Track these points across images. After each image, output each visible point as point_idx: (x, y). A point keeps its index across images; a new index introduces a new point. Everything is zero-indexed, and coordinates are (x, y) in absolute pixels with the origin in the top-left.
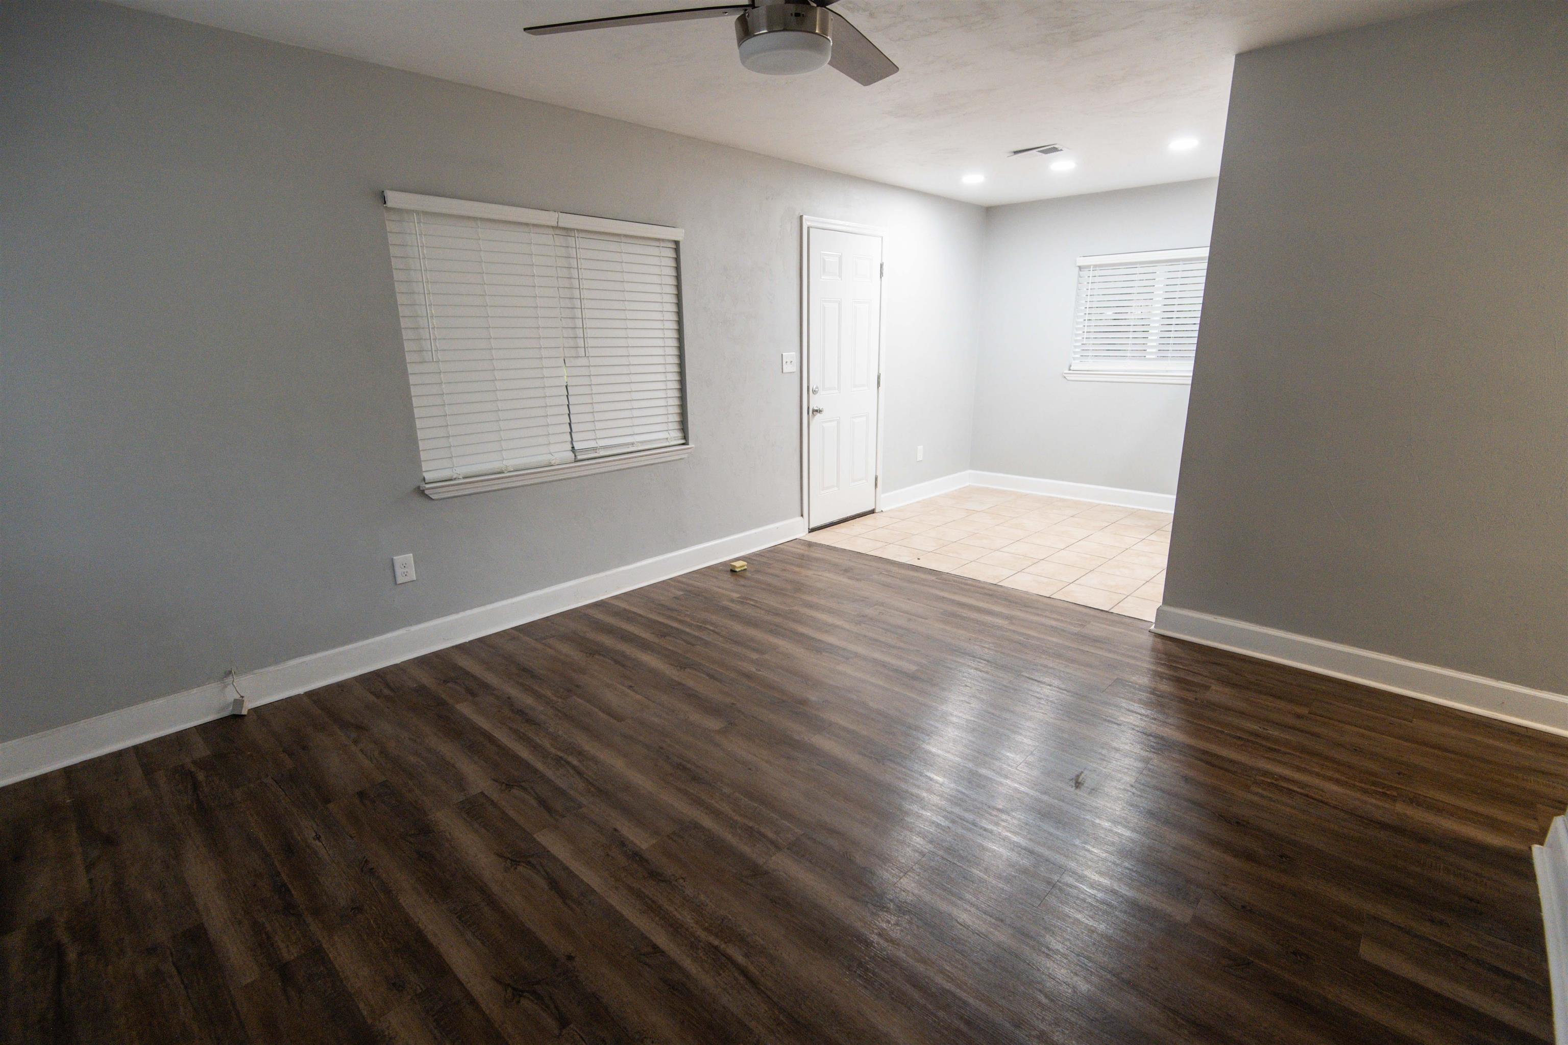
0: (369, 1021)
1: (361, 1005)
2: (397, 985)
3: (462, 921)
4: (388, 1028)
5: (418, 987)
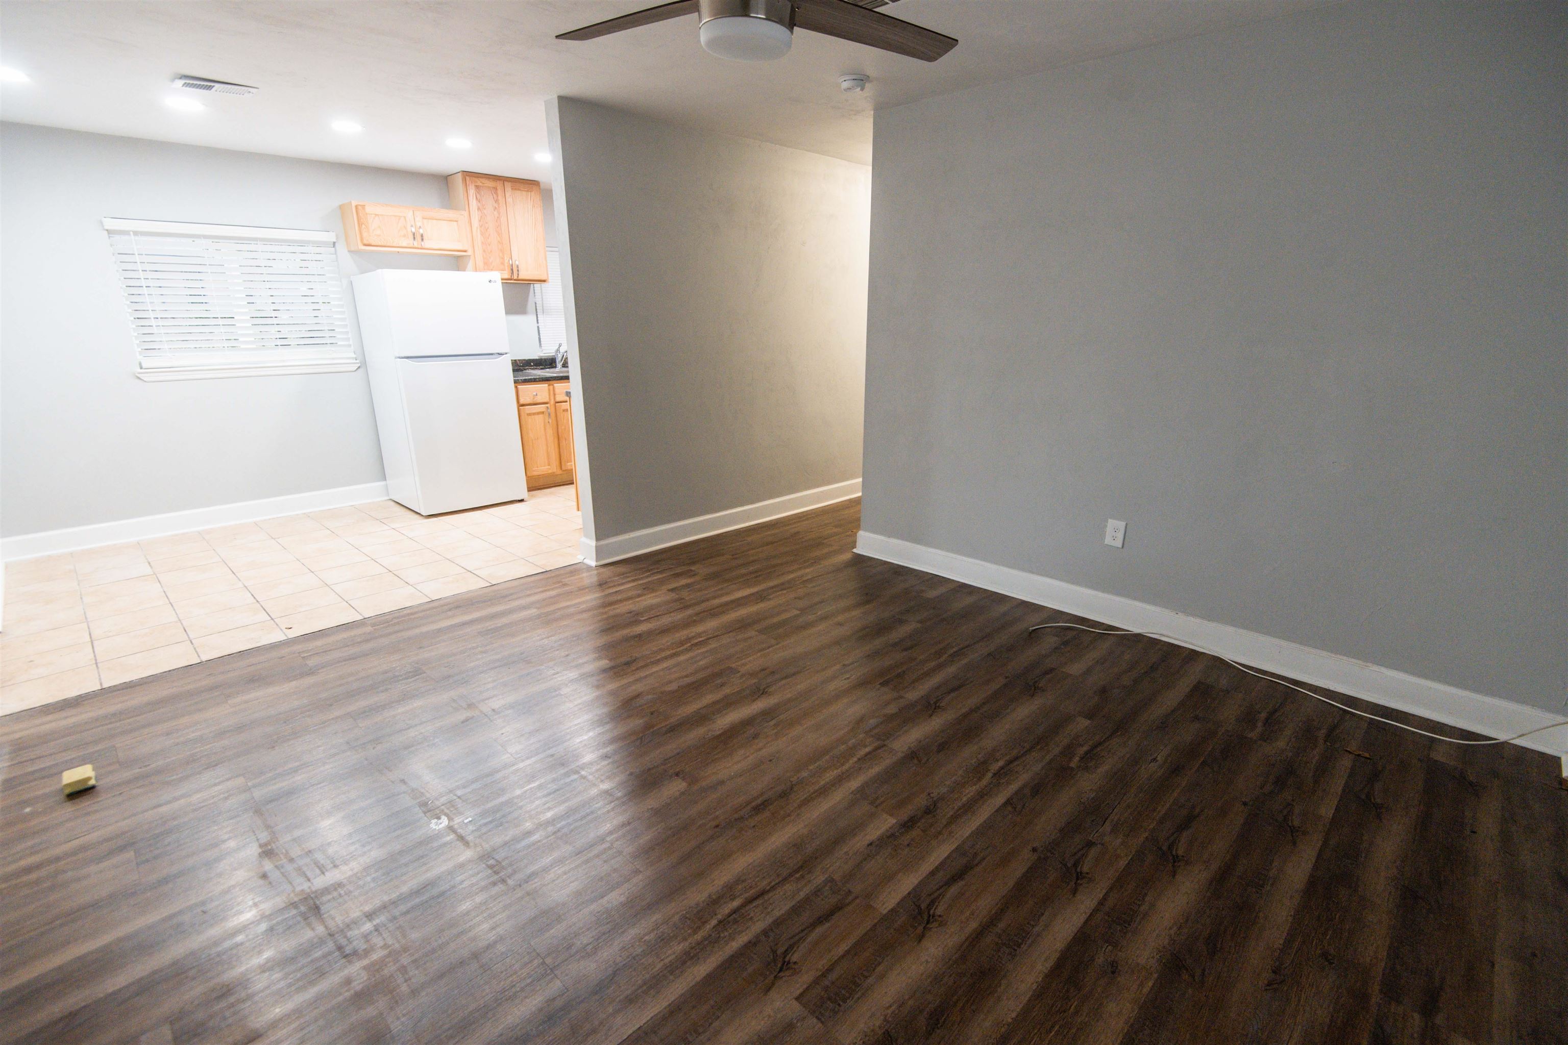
0: (1156, 976)
1: (1146, 990)
2: (1113, 969)
3: (1023, 940)
4: (1153, 957)
5: (1107, 950)
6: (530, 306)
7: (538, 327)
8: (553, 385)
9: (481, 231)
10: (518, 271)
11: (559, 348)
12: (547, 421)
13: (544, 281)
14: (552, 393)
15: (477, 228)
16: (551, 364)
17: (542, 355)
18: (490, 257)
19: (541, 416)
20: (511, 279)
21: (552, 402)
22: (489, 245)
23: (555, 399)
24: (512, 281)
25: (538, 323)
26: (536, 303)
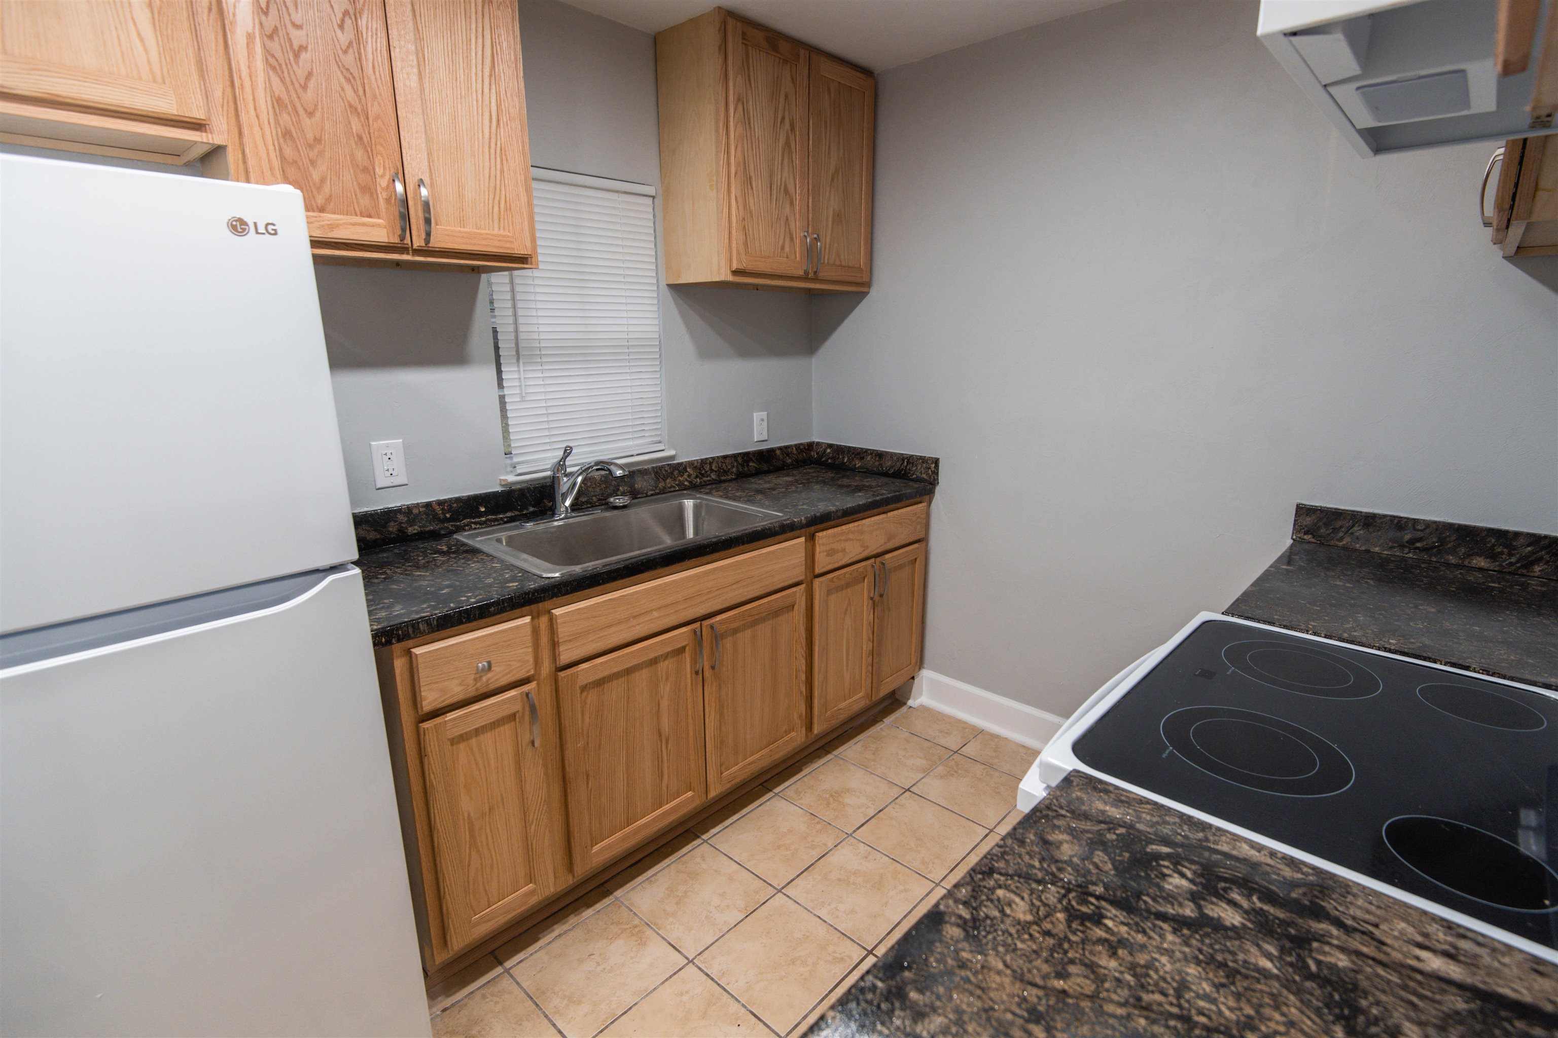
6: (479, 340)
7: (502, 400)
8: (549, 612)
9: (266, 51)
10: (428, 221)
11: (564, 458)
12: (527, 738)
13: (523, 260)
14: (544, 640)
15: (250, 37)
16: (538, 502)
17: (511, 478)
18: (313, 163)
19: (507, 729)
20: (403, 250)
21: (546, 668)
22: (310, 114)
23: (554, 657)
24: (405, 257)
25: (500, 385)
26: (495, 331)
